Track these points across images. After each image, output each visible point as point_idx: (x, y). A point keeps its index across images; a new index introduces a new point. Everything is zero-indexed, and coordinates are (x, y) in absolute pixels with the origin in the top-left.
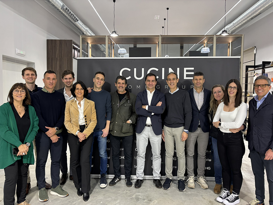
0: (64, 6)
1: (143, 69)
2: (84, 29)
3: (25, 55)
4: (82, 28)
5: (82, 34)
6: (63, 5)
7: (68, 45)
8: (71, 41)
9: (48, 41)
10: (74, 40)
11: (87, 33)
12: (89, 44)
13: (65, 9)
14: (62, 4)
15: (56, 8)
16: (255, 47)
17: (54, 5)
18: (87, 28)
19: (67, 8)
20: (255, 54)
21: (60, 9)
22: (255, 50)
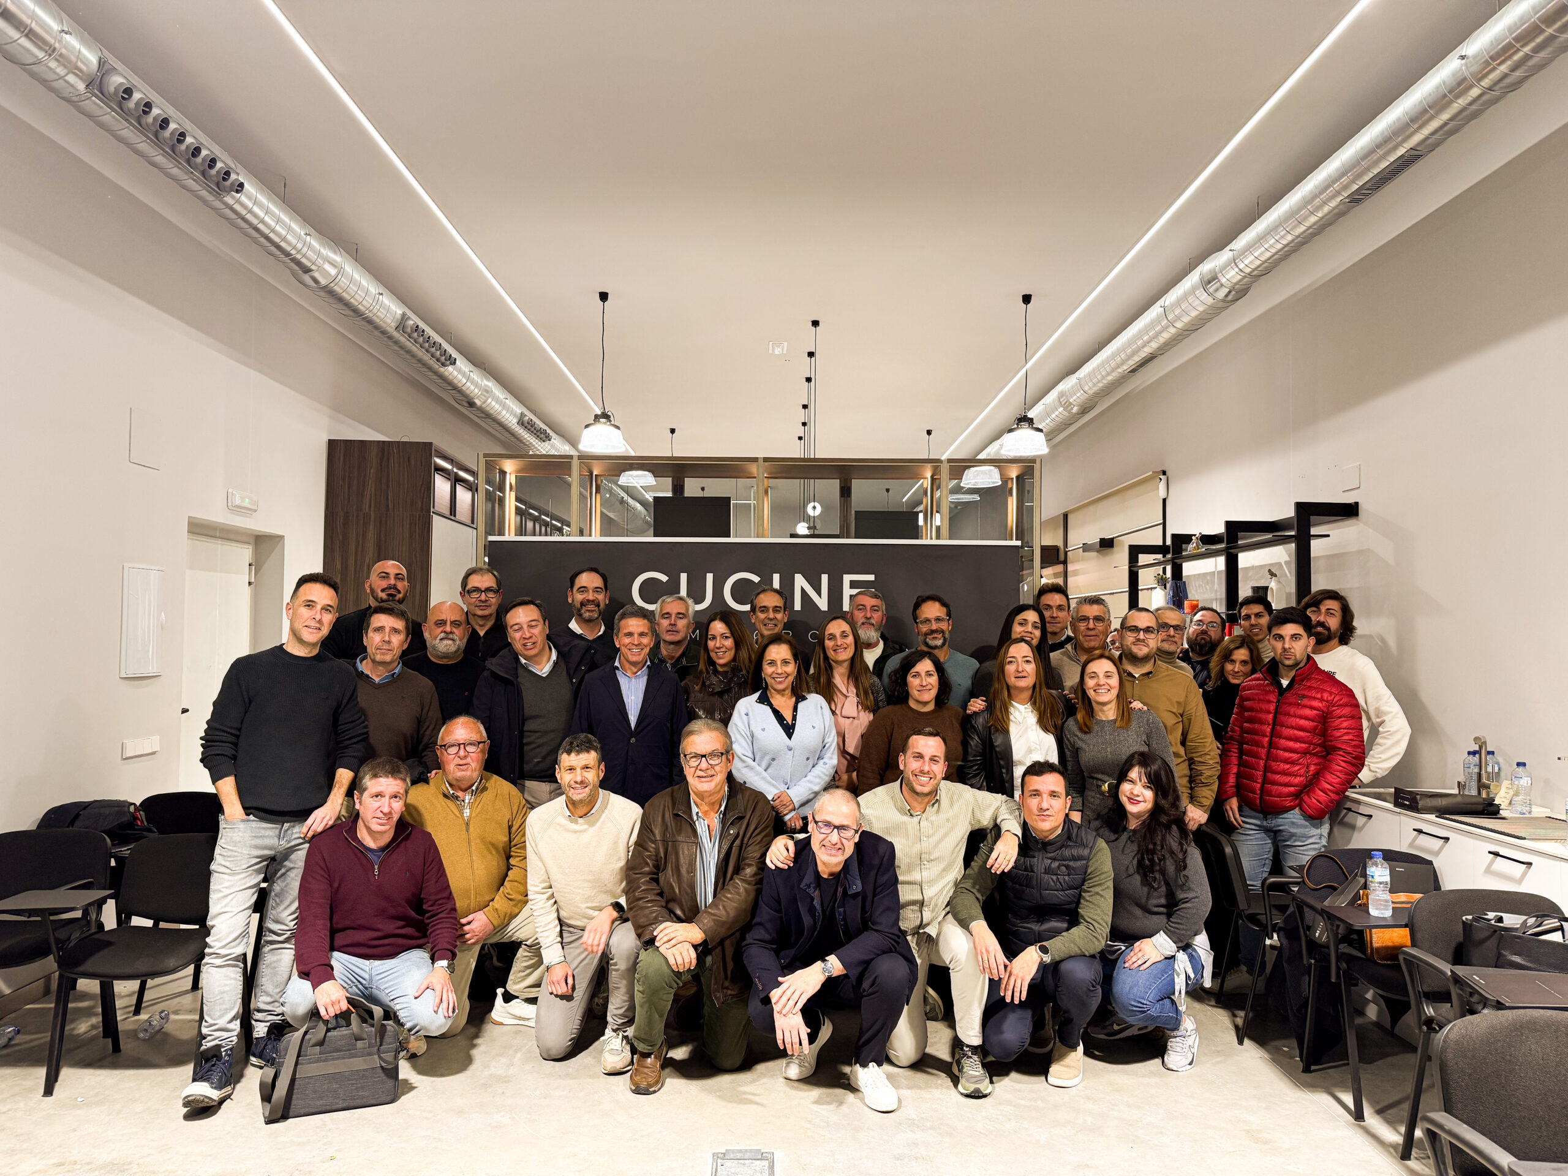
0: (409, 318)
1: (710, 577)
2: (476, 385)
3: (255, 511)
4: (468, 384)
5: (466, 404)
6: (404, 315)
7: (413, 463)
8: (426, 449)
9: (333, 446)
10: (440, 441)
11: (489, 400)
12: (508, 475)
13: (409, 330)
14: (399, 312)
15: (377, 327)
16: (1164, 473)
17: (370, 322)
18: (488, 379)
19: (417, 327)
20: (1164, 500)
21: (391, 330)
22: (1162, 486)
